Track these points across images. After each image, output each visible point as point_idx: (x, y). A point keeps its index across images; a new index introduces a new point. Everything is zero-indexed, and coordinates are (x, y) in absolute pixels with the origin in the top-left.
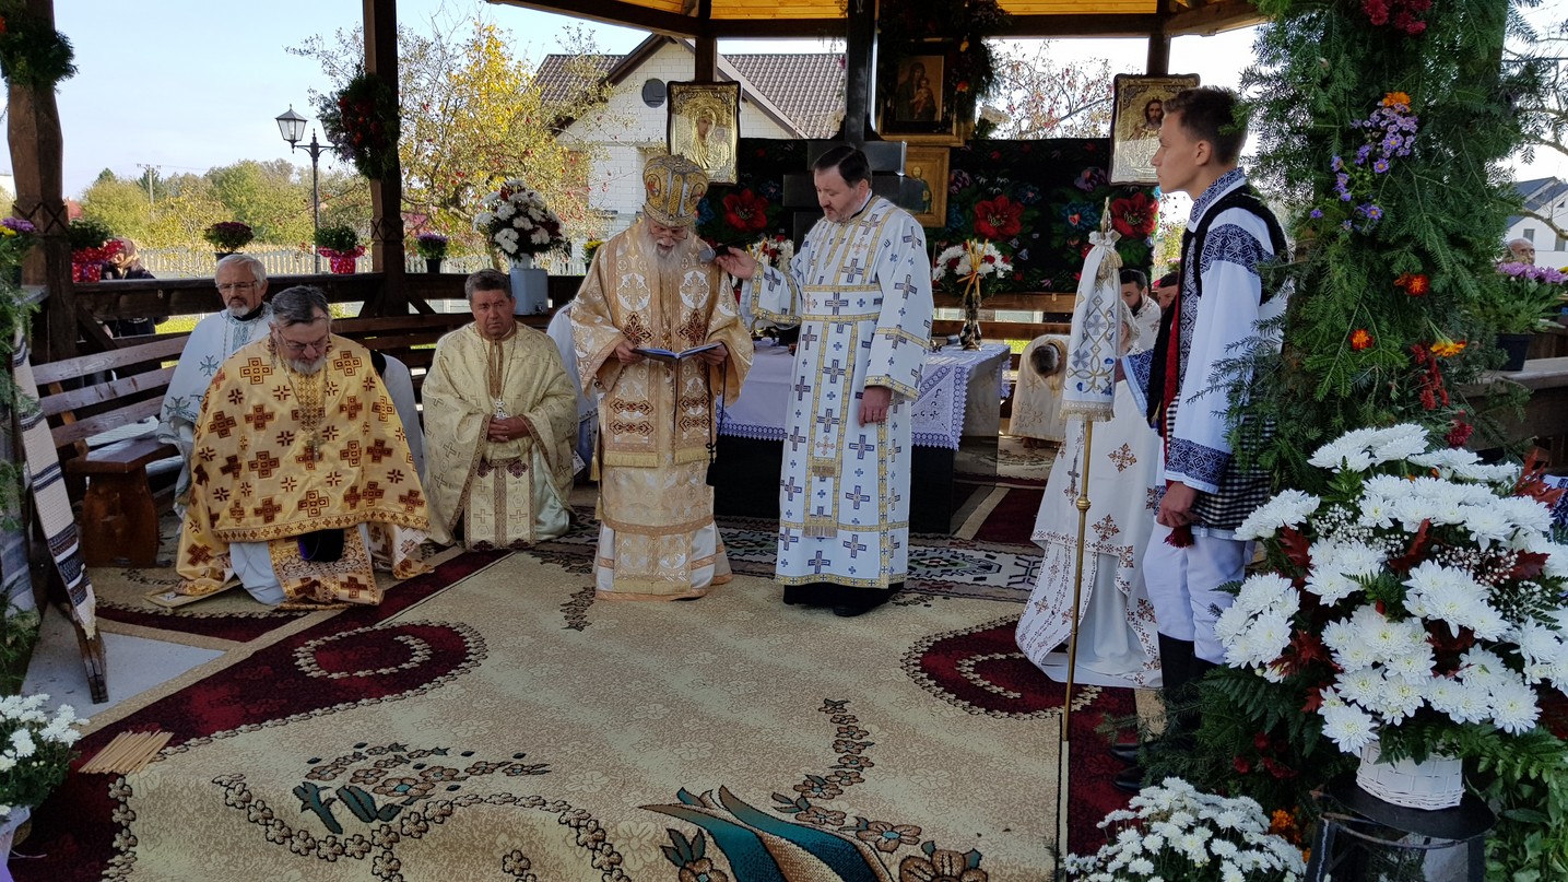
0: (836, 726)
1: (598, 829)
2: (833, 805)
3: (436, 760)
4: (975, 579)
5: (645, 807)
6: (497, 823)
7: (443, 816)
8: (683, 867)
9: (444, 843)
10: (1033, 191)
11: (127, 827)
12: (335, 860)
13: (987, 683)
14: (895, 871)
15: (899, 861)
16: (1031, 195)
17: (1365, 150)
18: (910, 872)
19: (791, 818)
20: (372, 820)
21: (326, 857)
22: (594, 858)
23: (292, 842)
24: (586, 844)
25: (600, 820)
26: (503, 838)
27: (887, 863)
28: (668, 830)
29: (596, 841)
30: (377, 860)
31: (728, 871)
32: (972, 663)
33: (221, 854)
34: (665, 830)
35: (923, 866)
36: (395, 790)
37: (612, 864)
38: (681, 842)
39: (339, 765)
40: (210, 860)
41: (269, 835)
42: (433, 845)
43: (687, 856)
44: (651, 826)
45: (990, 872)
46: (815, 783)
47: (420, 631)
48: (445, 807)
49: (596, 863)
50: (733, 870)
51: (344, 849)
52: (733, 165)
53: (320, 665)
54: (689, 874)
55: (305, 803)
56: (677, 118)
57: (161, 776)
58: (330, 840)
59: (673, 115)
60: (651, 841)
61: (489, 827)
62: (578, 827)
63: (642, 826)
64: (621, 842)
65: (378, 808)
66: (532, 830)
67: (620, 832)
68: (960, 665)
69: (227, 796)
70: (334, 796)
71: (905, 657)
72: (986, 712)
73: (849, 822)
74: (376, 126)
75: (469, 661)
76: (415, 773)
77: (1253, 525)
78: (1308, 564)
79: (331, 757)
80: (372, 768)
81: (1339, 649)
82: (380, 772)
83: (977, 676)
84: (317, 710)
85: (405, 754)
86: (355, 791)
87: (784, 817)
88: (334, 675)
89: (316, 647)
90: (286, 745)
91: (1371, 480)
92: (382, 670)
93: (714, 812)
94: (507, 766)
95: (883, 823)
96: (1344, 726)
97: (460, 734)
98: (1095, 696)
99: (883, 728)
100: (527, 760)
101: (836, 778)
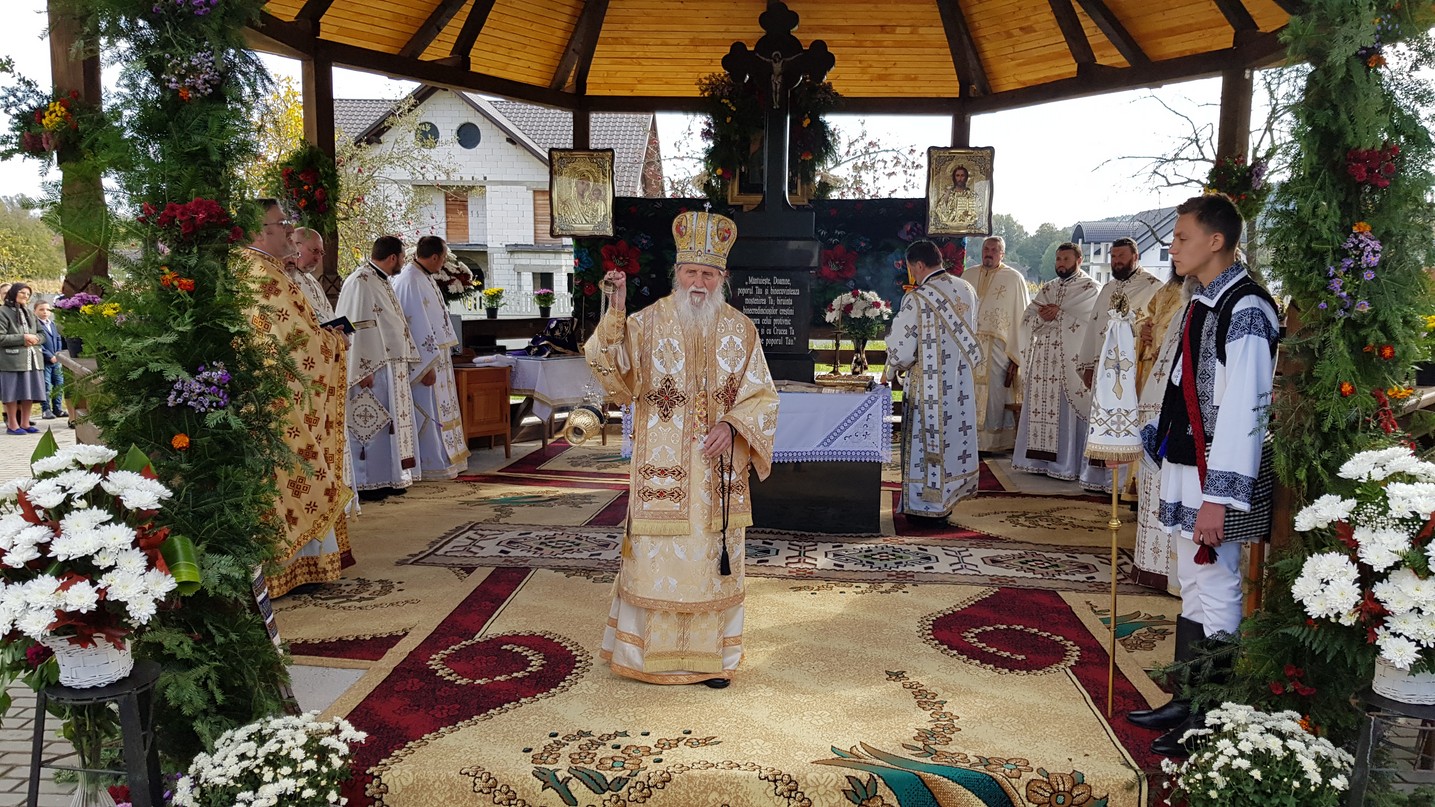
0: (910, 691)
1: (791, 781)
2: (952, 748)
3: (623, 742)
4: (926, 568)
5: (817, 762)
6: (709, 784)
7: (664, 782)
8: (860, 805)
9: (665, 804)
10: (865, 242)
13: (995, 649)
14: (1022, 791)
15: (1025, 784)
16: (863, 245)
17: (1349, 262)
18: (1034, 792)
19: (929, 760)
20: (604, 791)
22: (790, 804)
24: (782, 794)
25: (791, 774)
26: (714, 795)
27: (1016, 786)
28: (847, 777)
29: (790, 791)
31: (895, 804)
32: (973, 635)
34: (844, 778)
35: (1043, 786)
36: (613, 767)
38: (858, 786)
39: (552, 751)
42: (654, 806)
43: (863, 795)
44: (832, 775)
45: (1092, 785)
46: (924, 735)
47: (515, 639)
48: (664, 775)
50: (899, 803)
52: (609, 220)
53: (463, 675)
55: (545, 783)
56: (558, 180)
57: (414, 773)
59: (554, 176)
60: (834, 787)
61: (702, 788)
62: (775, 781)
63: (825, 775)
64: (811, 790)
65: (609, 782)
66: (738, 786)
67: (810, 783)
68: (965, 637)
69: (475, 785)
70: (568, 775)
71: (920, 634)
72: (1010, 671)
73: (973, 760)
74: (321, 193)
75: (580, 661)
76: (618, 753)
77: (1305, 520)
78: (1356, 544)
79: (538, 746)
80: (579, 751)
81: (1387, 600)
82: (589, 754)
83: (984, 645)
84: (491, 711)
85: (596, 739)
86: (583, 771)
87: (923, 760)
88: (478, 682)
89: (442, 659)
90: (492, 740)
91: (1389, 486)
92: (515, 674)
93: (869, 761)
94: (685, 741)
95: (998, 759)
96: (1397, 652)
97: (625, 719)
98: (1078, 653)
99: (945, 690)
100: (696, 734)
101: (939, 730)
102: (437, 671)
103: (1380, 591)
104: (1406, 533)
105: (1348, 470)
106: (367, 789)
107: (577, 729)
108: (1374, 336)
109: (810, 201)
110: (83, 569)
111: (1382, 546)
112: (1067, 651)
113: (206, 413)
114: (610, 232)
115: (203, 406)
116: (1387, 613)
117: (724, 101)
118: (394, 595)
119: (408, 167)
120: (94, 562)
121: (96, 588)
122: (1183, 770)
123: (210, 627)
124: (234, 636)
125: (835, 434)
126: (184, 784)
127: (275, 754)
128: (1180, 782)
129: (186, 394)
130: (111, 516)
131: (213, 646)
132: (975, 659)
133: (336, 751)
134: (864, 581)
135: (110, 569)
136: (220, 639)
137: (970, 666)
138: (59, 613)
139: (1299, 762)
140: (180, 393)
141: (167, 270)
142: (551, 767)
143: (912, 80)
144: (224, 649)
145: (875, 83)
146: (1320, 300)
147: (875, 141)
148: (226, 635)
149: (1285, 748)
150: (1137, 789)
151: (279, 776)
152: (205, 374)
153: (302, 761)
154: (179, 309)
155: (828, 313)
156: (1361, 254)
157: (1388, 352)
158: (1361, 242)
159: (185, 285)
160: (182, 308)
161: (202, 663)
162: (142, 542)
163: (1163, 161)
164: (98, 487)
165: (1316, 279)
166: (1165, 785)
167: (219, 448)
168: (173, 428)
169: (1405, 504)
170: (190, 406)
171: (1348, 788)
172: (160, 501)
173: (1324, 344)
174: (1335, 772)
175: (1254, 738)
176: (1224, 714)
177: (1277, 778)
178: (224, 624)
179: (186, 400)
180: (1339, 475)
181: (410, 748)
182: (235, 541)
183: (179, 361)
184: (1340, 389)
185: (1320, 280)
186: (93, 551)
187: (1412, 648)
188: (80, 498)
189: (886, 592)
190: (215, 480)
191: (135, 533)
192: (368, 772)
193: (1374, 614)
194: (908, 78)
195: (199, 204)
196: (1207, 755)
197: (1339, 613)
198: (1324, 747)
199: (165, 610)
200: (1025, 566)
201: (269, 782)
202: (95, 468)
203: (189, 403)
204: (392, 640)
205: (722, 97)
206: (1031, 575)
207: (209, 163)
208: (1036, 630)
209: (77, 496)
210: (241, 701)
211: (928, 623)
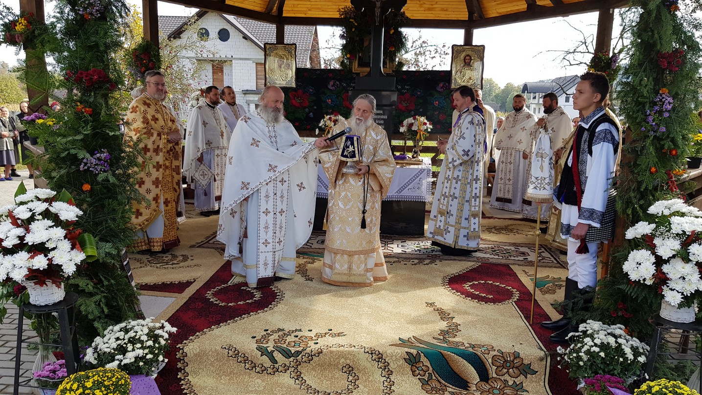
0: (437, 312)
1: (379, 354)
2: (456, 339)
3: (300, 334)
5: (392, 345)
6: (340, 355)
7: (319, 353)
8: (412, 365)
9: (319, 364)
11: (184, 369)
12: (274, 374)
13: (478, 293)
14: (490, 360)
15: (491, 357)
16: (419, 93)
17: (657, 108)
18: (496, 361)
19: (445, 345)
20: (290, 357)
21: (270, 373)
22: (378, 365)
23: (256, 369)
24: (375, 360)
25: (380, 351)
26: (343, 360)
27: (487, 358)
28: (406, 352)
29: (379, 358)
30: (291, 373)
31: (429, 366)
32: (468, 285)
33: (226, 376)
35: (500, 358)
36: (294, 346)
37: (385, 366)
38: (411, 357)
39: (265, 338)
40: (221, 379)
41: (246, 367)
42: (314, 365)
43: (413, 361)
44: (399, 351)
45: (524, 358)
46: (443, 333)
48: (319, 350)
49: (379, 367)
50: (431, 365)
51: (278, 370)
52: (294, 79)
54: (414, 367)
55: (262, 353)
56: (269, 58)
57: (199, 348)
58: (272, 366)
59: (267, 56)
60: (400, 357)
61: (337, 357)
62: (372, 354)
63: (396, 351)
64: (389, 358)
65: (293, 353)
66: (354, 356)
67: (388, 355)
68: (464, 287)
69: (229, 353)
70: (273, 349)
71: (443, 285)
72: (485, 303)
73: (467, 345)
74: (152, 64)
75: (279, 295)
76: (297, 339)
77: (630, 234)
78: (655, 246)
79: (259, 335)
80: (278, 338)
81: (669, 273)
82: (283, 339)
83: (473, 290)
84: (236, 318)
85: (286, 332)
86: (280, 347)
87: (443, 345)
88: (230, 304)
89: (212, 294)
90: (237, 332)
91: (672, 218)
92: (248, 301)
93: (417, 345)
94: (329, 334)
95: (479, 345)
96: (672, 298)
97: (301, 323)
98: (518, 295)
99: (454, 312)
100: (334, 331)
101: (450, 331)
102: (210, 299)
103: (665, 268)
104: (679, 241)
105: (652, 210)
106: (177, 355)
107: (277, 327)
108: (668, 144)
109: (393, 71)
110: (40, 249)
111: (667, 247)
112: (513, 294)
113: (99, 174)
114: (294, 85)
115: (97, 170)
116: (668, 279)
117: (351, 20)
118: (189, 262)
119: (194, 51)
120: (46, 246)
121: (47, 258)
122: (567, 352)
123: (101, 277)
124: (113, 281)
125: (404, 187)
126: (90, 351)
127: (133, 338)
128: (566, 357)
129: (89, 165)
130: (53, 224)
131: (103, 286)
132: (469, 297)
133: (162, 337)
134: (416, 259)
135: (54, 249)
136: (106, 283)
137: (466, 301)
138: (30, 270)
139: (624, 349)
140: (86, 164)
141: (79, 104)
142: (265, 346)
143: (445, 11)
144: (109, 288)
145: (426, 12)
146: (642, 126)
147: (425, 40)
148: (109, 281)
149: (616, 342)
150: (545, 361)
151: (135, 348)
152: (98, 155)
153: (146, 341)
154: (85, 123)
155: (401, 128)
156: (663, 104)
157: (674, 152)
158: (663, 98)
159: (88, 111)
160: (86, 122)
161: (98, 294)
162: (68, 236)
163: (568, 53)
164: (47, 209)
165: (640, 116)
166: (559, 359)
167: (105, 191)
168: (83, 181)
169: (679, 227)
170: (91, 170)
171: (646, 362)
172: (77, 216)
173: (643, 148)
174: (640, 354)
175: (601, 338)
176: (588, 326)
177: (612, 356)
178: (108, 275)
179: (89, 168)
180: (648, 212)
181: (197, 336)
182: (113, 236)
183: (85, 148)
184: (650, 170)
185: (643, 117)
186: (46, 240)
187: (679, 296)
188: (39, 215)
189: (427, 264)
190: (103, 206)
191: (65, 232)
192: (177, 347)
193: (661, 279)
194: (443, 10)
195: (94, 71)
196: (579, 345)
197: (645, 279)
198: (635, 342)
199: (81, 269)
200: (494, 253)
201: (130, 351)
202: (46, 200)
203: (90, 169)
204: (188, 284)
205: (350, 18)
206: (497, 257)
207: (99, 51)
208: (499, 284)
209: (37, 213)
210: (117, 312)
211: (446, 279)
